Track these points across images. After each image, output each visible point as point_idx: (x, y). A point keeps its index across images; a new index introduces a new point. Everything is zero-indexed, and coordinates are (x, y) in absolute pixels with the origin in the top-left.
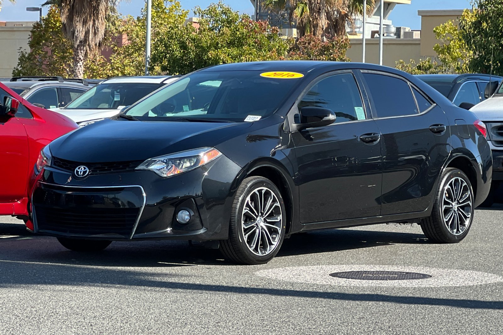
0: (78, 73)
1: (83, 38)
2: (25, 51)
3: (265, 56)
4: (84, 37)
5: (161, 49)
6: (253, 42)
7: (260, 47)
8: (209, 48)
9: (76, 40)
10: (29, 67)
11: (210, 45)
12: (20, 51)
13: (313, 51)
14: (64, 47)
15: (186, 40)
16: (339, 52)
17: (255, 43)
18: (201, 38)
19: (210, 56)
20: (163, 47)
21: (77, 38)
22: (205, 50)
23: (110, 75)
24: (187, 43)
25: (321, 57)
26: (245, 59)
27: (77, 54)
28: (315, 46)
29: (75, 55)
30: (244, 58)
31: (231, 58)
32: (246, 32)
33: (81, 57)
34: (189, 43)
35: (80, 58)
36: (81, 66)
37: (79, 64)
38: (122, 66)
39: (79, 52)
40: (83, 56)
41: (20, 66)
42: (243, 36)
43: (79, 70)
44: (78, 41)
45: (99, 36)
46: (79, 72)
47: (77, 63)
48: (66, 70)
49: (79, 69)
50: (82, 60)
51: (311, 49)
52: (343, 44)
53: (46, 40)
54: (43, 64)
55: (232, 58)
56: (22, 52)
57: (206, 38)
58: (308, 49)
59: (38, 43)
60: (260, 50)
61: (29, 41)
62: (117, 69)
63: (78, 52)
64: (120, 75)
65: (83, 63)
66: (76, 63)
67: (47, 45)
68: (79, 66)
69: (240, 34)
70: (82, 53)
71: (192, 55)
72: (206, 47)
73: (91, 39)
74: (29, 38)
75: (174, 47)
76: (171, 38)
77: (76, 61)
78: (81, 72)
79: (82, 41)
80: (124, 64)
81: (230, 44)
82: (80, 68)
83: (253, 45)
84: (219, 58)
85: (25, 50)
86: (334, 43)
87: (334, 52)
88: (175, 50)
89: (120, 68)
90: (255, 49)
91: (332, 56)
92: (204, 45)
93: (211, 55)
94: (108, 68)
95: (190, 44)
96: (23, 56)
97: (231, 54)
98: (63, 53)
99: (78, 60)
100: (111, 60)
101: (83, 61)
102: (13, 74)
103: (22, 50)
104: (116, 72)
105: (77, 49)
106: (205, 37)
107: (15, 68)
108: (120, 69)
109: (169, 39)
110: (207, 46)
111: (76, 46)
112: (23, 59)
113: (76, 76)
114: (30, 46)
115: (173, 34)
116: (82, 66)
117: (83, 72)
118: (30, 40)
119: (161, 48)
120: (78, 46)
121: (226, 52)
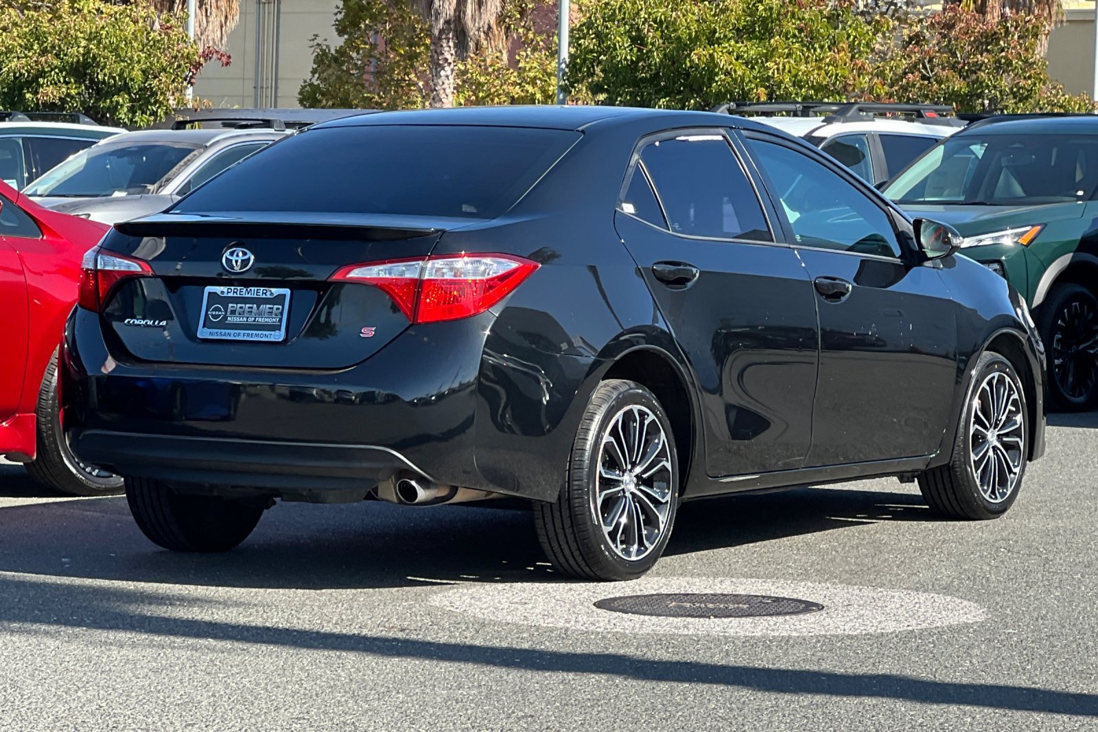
0: (442, 92)
1: (452, 13)
2: (325, 43)
3: (821, 60)
4: (455, 10)
5: (587, 44)
6: (796, 28)
7: (809, 38)
8: (694, 40)
9: (437, 19)
10: (334, 77)
11: (697, 36)
12: (315, 42)
13: (961, 43)
14: (413, 34)
15: (643, 24)
16: (1020, 44)
17: (801, 30)
18: (675, 18)
19: (697, 61)
20: (593, 39)
21: (438, 14)
22: (685, 47)
23: (516, 96)
24: (646, 30)
25: (979, 56)
26: (776, 67)
27: (438, 51)
28: (967, 33)
29: (436, 52)
30: (772, 64)
31: (743, 63)
32: (777, 5)
33: (447, 55)
34: (649, 31)
35: (446, 60)
36: (447, 77)
37: (443, 73)
38: (543, 76)
39: (445, 45)
40: (452, 55)
41: (317, 75)
42: (771, 14)
43: (444, 86)
44: (442, 21)
45: (489, 7)
46: (444, 89)
47: (439, 69)
48: (415, 84)
49: (443, 83)
50: (450, 63)
51: (956, 39)
52: (1030, 27)
53: (373, 18)
54: (365, 73)
55: (747, 64)
56: (318, 45)
57: (686, 20)
58: (950, 39)
59: (355, 25)
60: (810, 46)
61: (337, 20)
62: (533, 82)
63: (442, 46)
64: (539, 96)
65: (452, 70)
66: (436, 69)
67: (374, 30)
68: (444, 78)
69: (765, 10)
70: (450, 47)
71: (657, 57)
72: (689, 40)
73: (470, 17)
74: (336, 14)
75: (618, 38)
76: (612, 18)
77: (437, 66)
78: (448, 91)
79: (450, 20)
80: (549, 71)
81: (742, 33)
82: (446, 82)
83: (794, 36)
84: (716, 65)
85: (325, 40)
86: (1009, 25)
87: (1009, 45)
88: (620, 47)
89: (540, 79)
90: (797, 45)
91: (1003, 54)
92: (683, 33)
93: (699, 59)
94: (512, 79)
95: (651, 34)
96: (324, 53)
97: (743, 56)
98: (410, 46)
99: (441, 62)
100: (519, 61)
101: (452, 66)
102: (300, 94)
103: (319, 40)
104: (530, 88)
105: (440, 39)
106: (684, 16)
107: (305, 82)
108: (538, 82)
109: (606, 22)
110: (690, 37)
111: (436, 32)
112: (323, 60)
113: (437, 99)
114: (337, 30)
115: (615, 10)
116: (450, 77)
117: (452, 90)
118: (340, 17)
119: (589, 43)
120: (441, 32)
121: (733, 51)
